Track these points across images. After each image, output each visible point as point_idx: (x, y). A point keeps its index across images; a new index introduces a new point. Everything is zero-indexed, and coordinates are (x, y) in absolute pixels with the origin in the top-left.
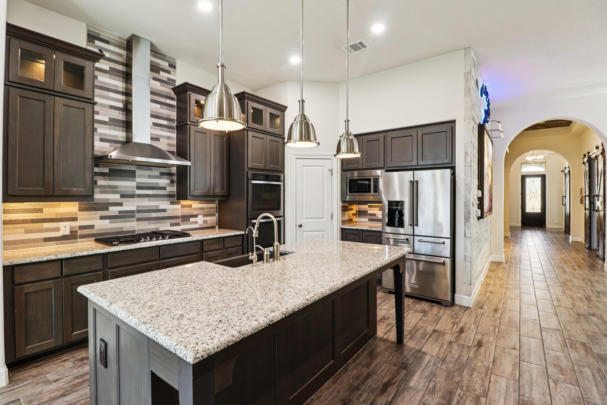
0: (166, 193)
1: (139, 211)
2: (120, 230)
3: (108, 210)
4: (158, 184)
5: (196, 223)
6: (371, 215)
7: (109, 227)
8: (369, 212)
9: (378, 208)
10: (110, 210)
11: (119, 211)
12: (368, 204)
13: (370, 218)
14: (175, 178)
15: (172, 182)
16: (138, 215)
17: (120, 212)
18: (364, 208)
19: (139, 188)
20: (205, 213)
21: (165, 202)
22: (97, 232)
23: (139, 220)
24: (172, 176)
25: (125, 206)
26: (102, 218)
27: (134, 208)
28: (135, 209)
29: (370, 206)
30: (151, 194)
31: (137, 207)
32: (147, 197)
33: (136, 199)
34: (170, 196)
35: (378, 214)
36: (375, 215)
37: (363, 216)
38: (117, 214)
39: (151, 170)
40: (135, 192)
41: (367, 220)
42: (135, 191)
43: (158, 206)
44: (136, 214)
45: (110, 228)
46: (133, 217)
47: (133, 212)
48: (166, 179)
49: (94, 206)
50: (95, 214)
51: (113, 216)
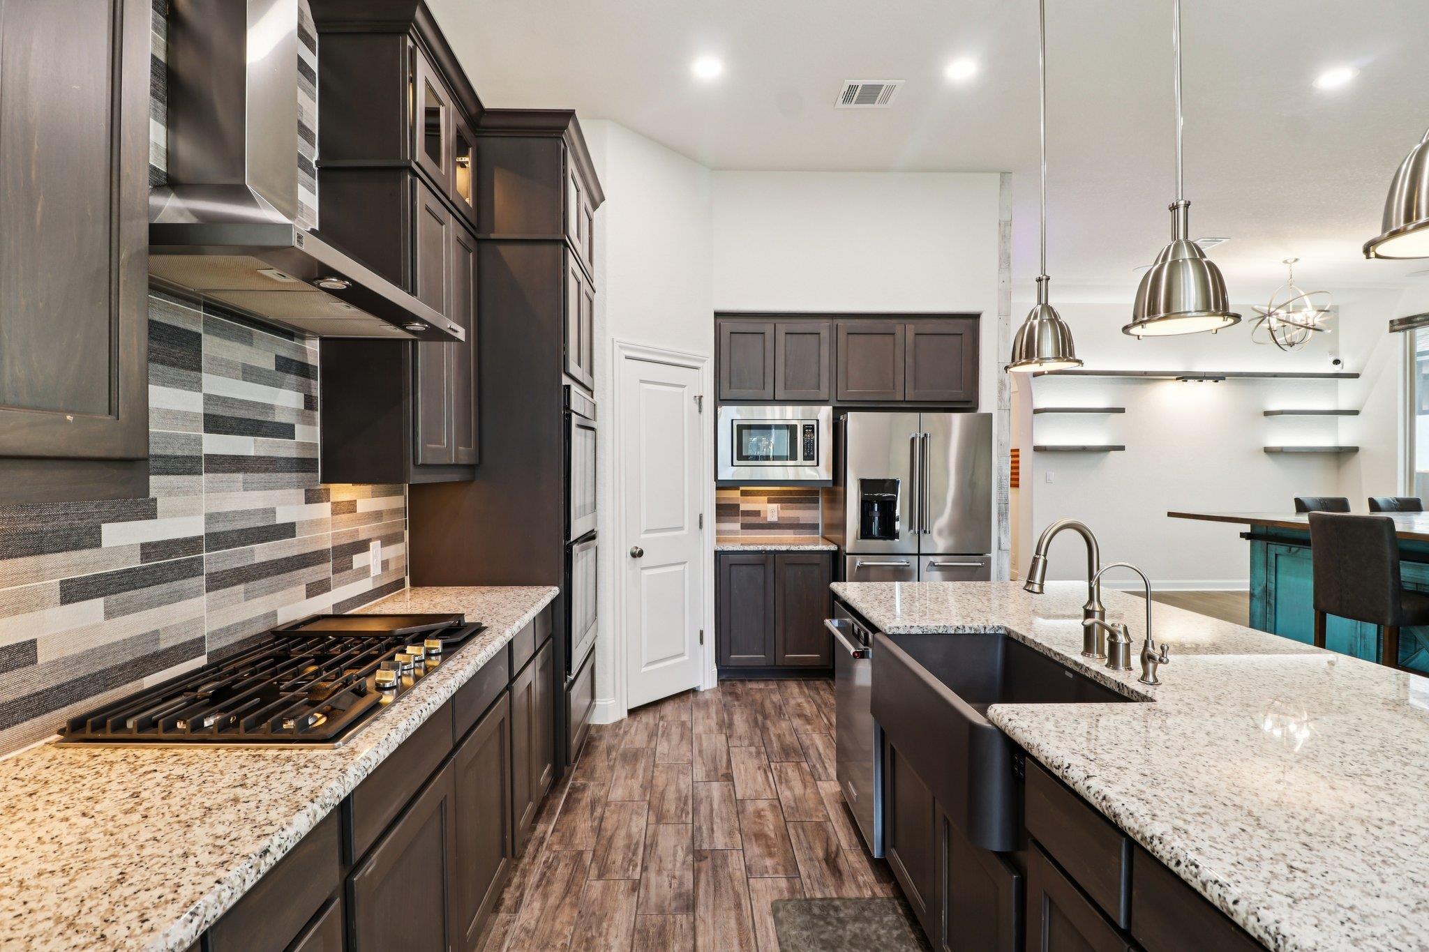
0: (293, 453)
1: (216, 540)
2: (151, 650)
3: (98, 544)
4: (271, 408)
5: (365, 571)
6: (747, 513)
7: (102, 643)
8: (743, 507)
9: (766, 498)
10: (105, 543)
11: (143, 546)
12: (742, 488)
13: (745, 522)
14: (317, 389)
15: (309, 403)
16: (214, 560)
17: (148, 550)
18: (729, 499)
19: (214, 424)
20: (383, 533)
21: (292, 491)
22: (53, 683)
23: (218, 582)
24: (309, 378)
25: (164, 517)
26: (73, 592)
27: (195, 527)
28: (201, 531)
29: (744, 493)
30: (252, 453)
31: (210, 518)
32: (238, 471)
33: (204, 477)
34: (303, 465)
35: (766, 511)
36: (757, 513)
37: (727, 518)
38: (136, 563)
39: (247, 340)
40: (198, 441)
41: (737, 526)
42: (201, 437)
43: (273, 511)
44: (204, 554)
45: (109, 646)
46: (192, 569)
47: (191, 544)
48: (292, 389)
49: (31, 526)
50: (38, 574)
51: (117, 573)
